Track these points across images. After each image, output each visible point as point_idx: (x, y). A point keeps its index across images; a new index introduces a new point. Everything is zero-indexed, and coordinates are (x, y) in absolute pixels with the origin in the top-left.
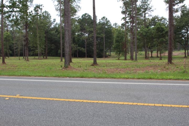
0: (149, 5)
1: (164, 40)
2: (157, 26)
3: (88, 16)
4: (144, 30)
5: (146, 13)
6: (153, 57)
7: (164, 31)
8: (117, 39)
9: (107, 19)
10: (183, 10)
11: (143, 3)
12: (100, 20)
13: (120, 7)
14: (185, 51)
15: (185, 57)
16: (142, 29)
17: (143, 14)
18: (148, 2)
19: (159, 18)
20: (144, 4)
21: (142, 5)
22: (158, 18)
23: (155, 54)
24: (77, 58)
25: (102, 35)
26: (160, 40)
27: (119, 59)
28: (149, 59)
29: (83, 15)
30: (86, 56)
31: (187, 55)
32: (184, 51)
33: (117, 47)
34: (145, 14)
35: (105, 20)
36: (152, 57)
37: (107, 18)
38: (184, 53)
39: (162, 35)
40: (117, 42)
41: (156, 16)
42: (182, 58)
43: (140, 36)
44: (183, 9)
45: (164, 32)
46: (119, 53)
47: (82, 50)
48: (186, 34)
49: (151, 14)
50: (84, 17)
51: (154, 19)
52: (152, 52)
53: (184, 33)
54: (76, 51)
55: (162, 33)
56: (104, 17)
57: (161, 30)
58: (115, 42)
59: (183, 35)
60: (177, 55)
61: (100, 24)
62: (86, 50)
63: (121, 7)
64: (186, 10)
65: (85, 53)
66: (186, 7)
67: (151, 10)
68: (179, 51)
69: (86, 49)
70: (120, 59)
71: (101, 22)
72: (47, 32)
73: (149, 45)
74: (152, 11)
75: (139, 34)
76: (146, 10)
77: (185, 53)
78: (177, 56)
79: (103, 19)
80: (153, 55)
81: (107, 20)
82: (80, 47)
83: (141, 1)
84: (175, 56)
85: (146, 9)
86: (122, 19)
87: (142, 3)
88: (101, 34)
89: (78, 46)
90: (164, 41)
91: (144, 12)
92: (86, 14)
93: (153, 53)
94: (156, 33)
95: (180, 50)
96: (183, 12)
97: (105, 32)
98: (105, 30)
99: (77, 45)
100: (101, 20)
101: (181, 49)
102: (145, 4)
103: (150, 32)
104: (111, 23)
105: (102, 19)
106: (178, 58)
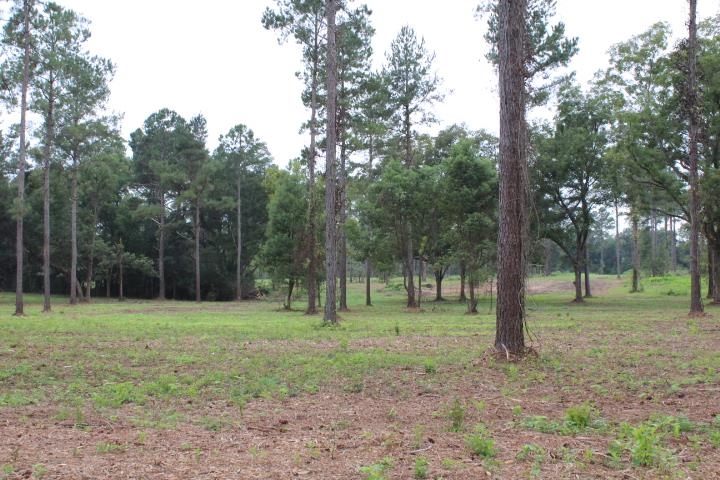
0: (424, 72)
1: (488, 221)
2: (455, 155)
3: (173, 120)
4: (399, 176)
5: (411, 107)
6: (443, 300)
7: (485, 180)
8: (279, 217)
9: (251, 135)
10: (565, 103)
11: (401, 65)
12: (224, 139)
13: (297, 74)
14: (578, 277)
15: (578, 300)
16: (393, 171)
17: (400, 112)
18: (418, 61)
19: (469, 136)
20: (404, 68)
21: (393, 73)
22: (465, 134)
23: (452, 285)
24: (120, 300)
25: (225, 202)
26: (468, 221)
27: (288, 308)
28: (423, 311)
29: (153, 115)
30: (162, 291)
31: (583, 293)
32: (571, 277)
33: (279, 254)
34: (407, 114)
35: (243, 139)
36: (439, 298)
37: (253, 130)
38: (574, 283)
39: (479, 197)
40: (279, 230)
41: (455, 126)
42: (566, 304)
43: (384, 202)
44: (567, 96)
45: (486, 186)
46: (288, 280)
47: (142, 265)
48: (580, 205)
49: (432, 110)
50: (155, 123)
51: (445, 139)
52: (439, 279)
53: (572, 199)
54: (116, 269)
55: (475, 192)
56: (239, 128)
57: (471, 178)
58: (271, 229)
59: (564, 206)
60: (544, 292)
61: (224, 154)
62: (161, 268)
63: (302, 74)
64: (577, 103)
65: (156, 280)
66: (577, 89)
67: (431, 94)
68: (550, 277)
69: (161, 264)
70: (292, 307)
71: (228, 146)
73: (422, 245)
74: (436, 98)
75: (380, 195)
76: (413, 95)
77: (577, 284)
78: (543, 297)
79: (236, 134)
80: (445, 292)
81: (255, 138)
82: (132, 252)
83: (391, 55)
84: (536, 297)
85: (411, 91)
86: (304, 126)
87: (394, 63)
88: (224, 198)
89: (125, 250)
90: (486, 226)
91: (405, 102)
92: (164, 113)
93: (443, 282)
94: (452, 189)
95: (553, 271)
96: (564, 108)
97: (243, 190)
98: (242, 183)
99: (121, 246)
100: (229, 139)
101: (555, 266)
102: (408, 67)
103: (426, 185)
104: (269, 154)
105: (232, 134)
106: (548, 303)
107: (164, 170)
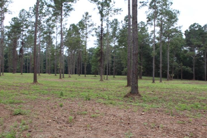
3: (198, 26)
24: (182, 80)
29: (191, 25)
30: (194, 78)
47: (188, 70)
50: (192, 27)
54: (180, 71)
62: (194, 71)
65: (192, 74)
69: (194, 69)
72: (143, 47)
82: (185, 66)
89: (183, 65)
92: (194, 24)
107: (195, 41)
